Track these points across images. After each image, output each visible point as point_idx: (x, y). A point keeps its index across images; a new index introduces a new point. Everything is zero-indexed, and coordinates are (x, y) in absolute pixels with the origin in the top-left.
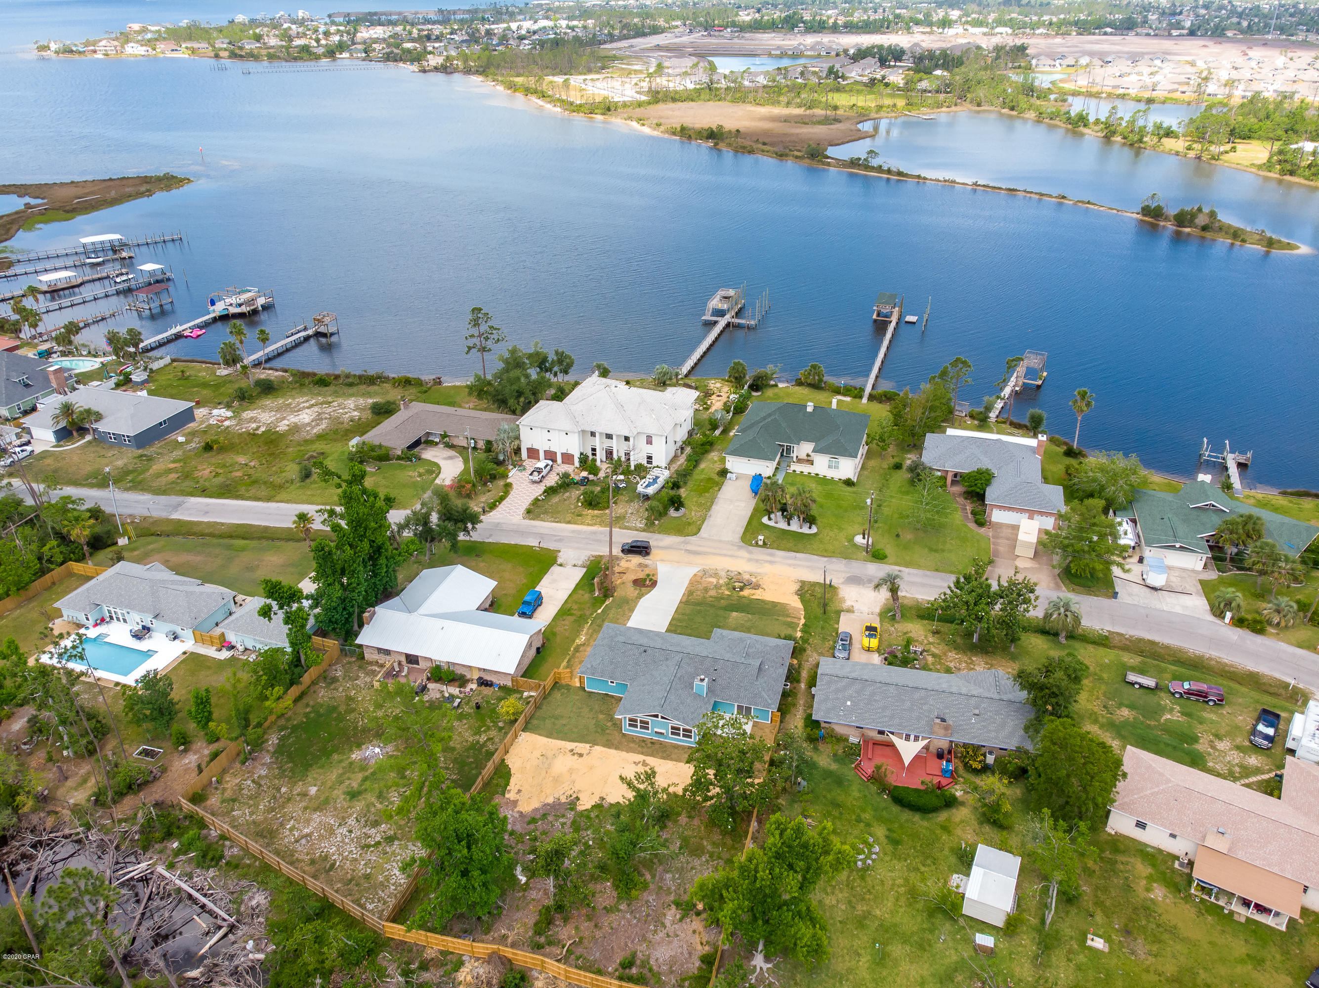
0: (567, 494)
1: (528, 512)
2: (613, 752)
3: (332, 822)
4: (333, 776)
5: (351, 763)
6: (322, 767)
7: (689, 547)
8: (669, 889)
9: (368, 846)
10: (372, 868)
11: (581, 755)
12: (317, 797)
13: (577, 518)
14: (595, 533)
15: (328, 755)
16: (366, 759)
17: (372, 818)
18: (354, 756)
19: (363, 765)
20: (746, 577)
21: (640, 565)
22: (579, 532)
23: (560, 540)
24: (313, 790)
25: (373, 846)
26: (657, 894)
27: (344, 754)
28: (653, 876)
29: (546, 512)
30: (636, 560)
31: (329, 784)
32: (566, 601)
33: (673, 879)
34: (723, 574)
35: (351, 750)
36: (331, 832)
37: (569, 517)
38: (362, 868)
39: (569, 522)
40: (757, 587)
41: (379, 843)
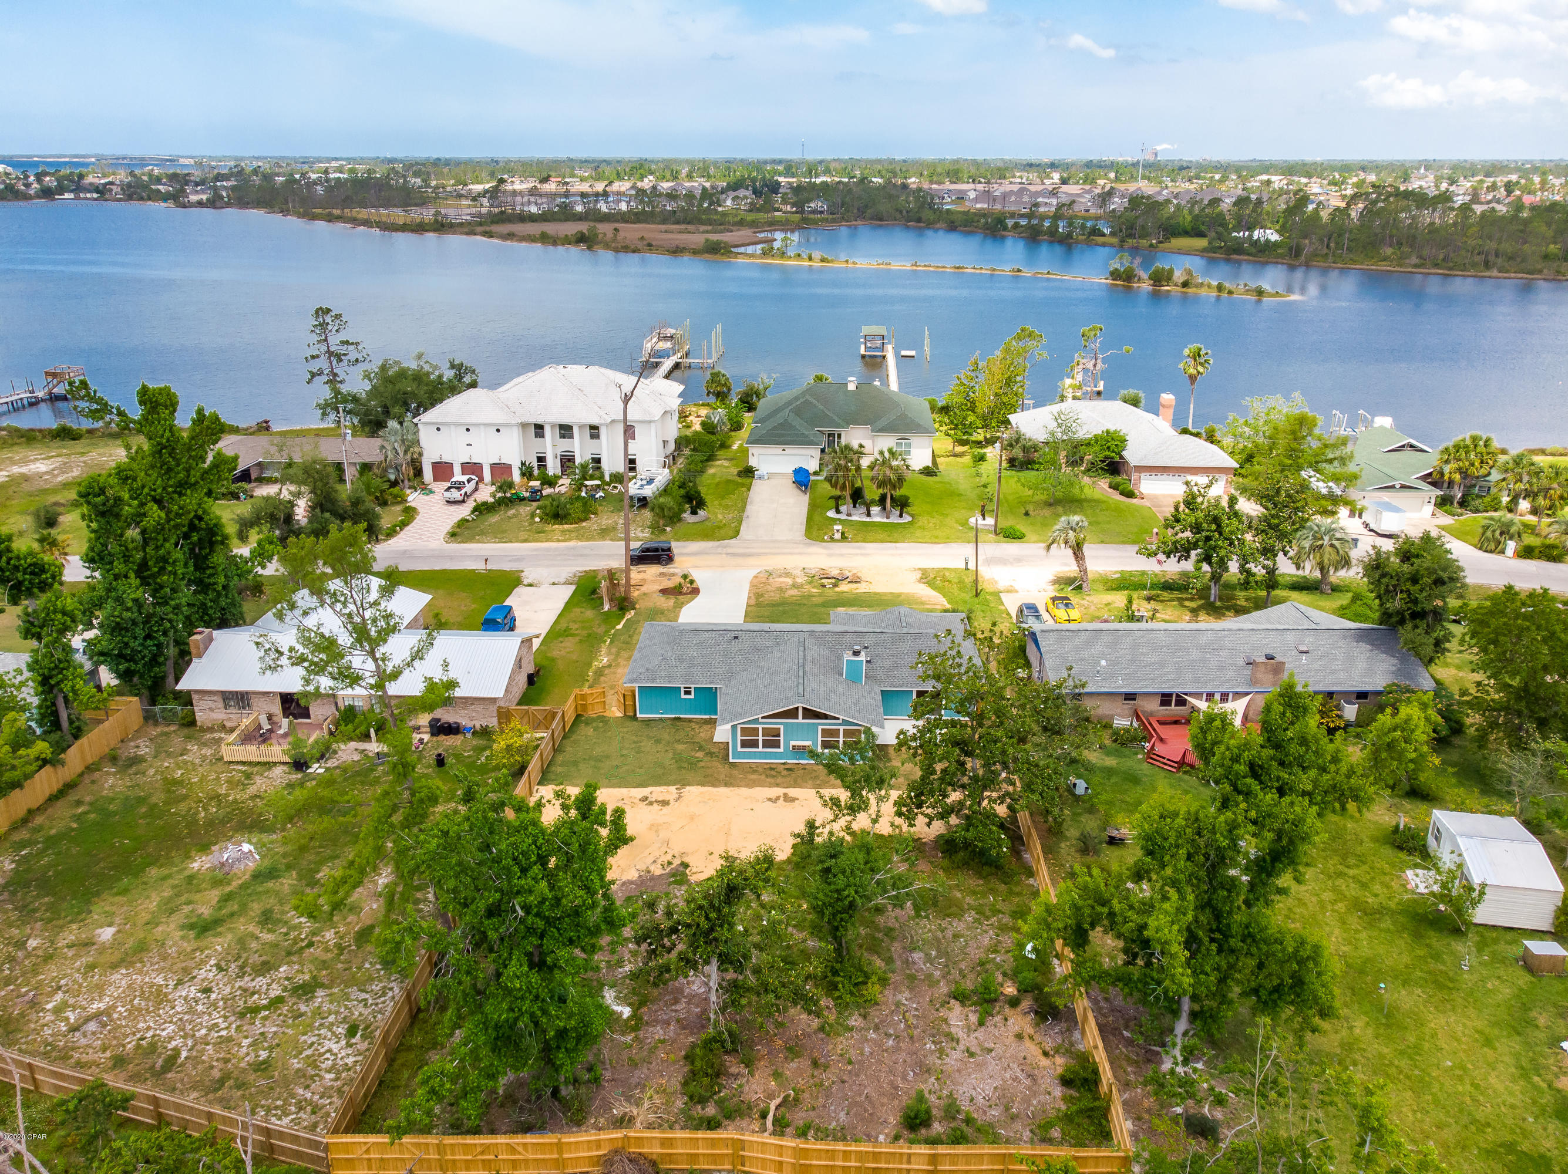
0: (511, 512)
1: (453, 535)
2: (723, 791)
3: (159, 980)
4: (153, 903)
5: (190, 878)
6: (125, 891)
7: (730, 551)
8: (929, 976)
9: (255, 1010)
10: (271, 1049)
11: (665, 803)
12: (116, 942)
13: (537, 535)
14: (574, 548)
15: (137, 872)
16: (223, 865)
17: (255, 959)
18: (196, 865)
19: (220, 876)
20: (835, 573)
21: (662, 574)
22: (548, 550)
23: (519, 559)
24: (106, 934)
25: (266, 1008)
26: (911, 989)
27: (173, 864)
28: (889, 961)
29: (483, 533)
30: (652, 571)
31: (145, 917)
32: (556, 622)
33: (929, 959)
34: (798, 572)
35: (188, 857)
36: (160, 997)
37: (523, 535)
38: (244, 1052)
39: (526, 541)
40: (856, 580)
41: (278, 1001)
